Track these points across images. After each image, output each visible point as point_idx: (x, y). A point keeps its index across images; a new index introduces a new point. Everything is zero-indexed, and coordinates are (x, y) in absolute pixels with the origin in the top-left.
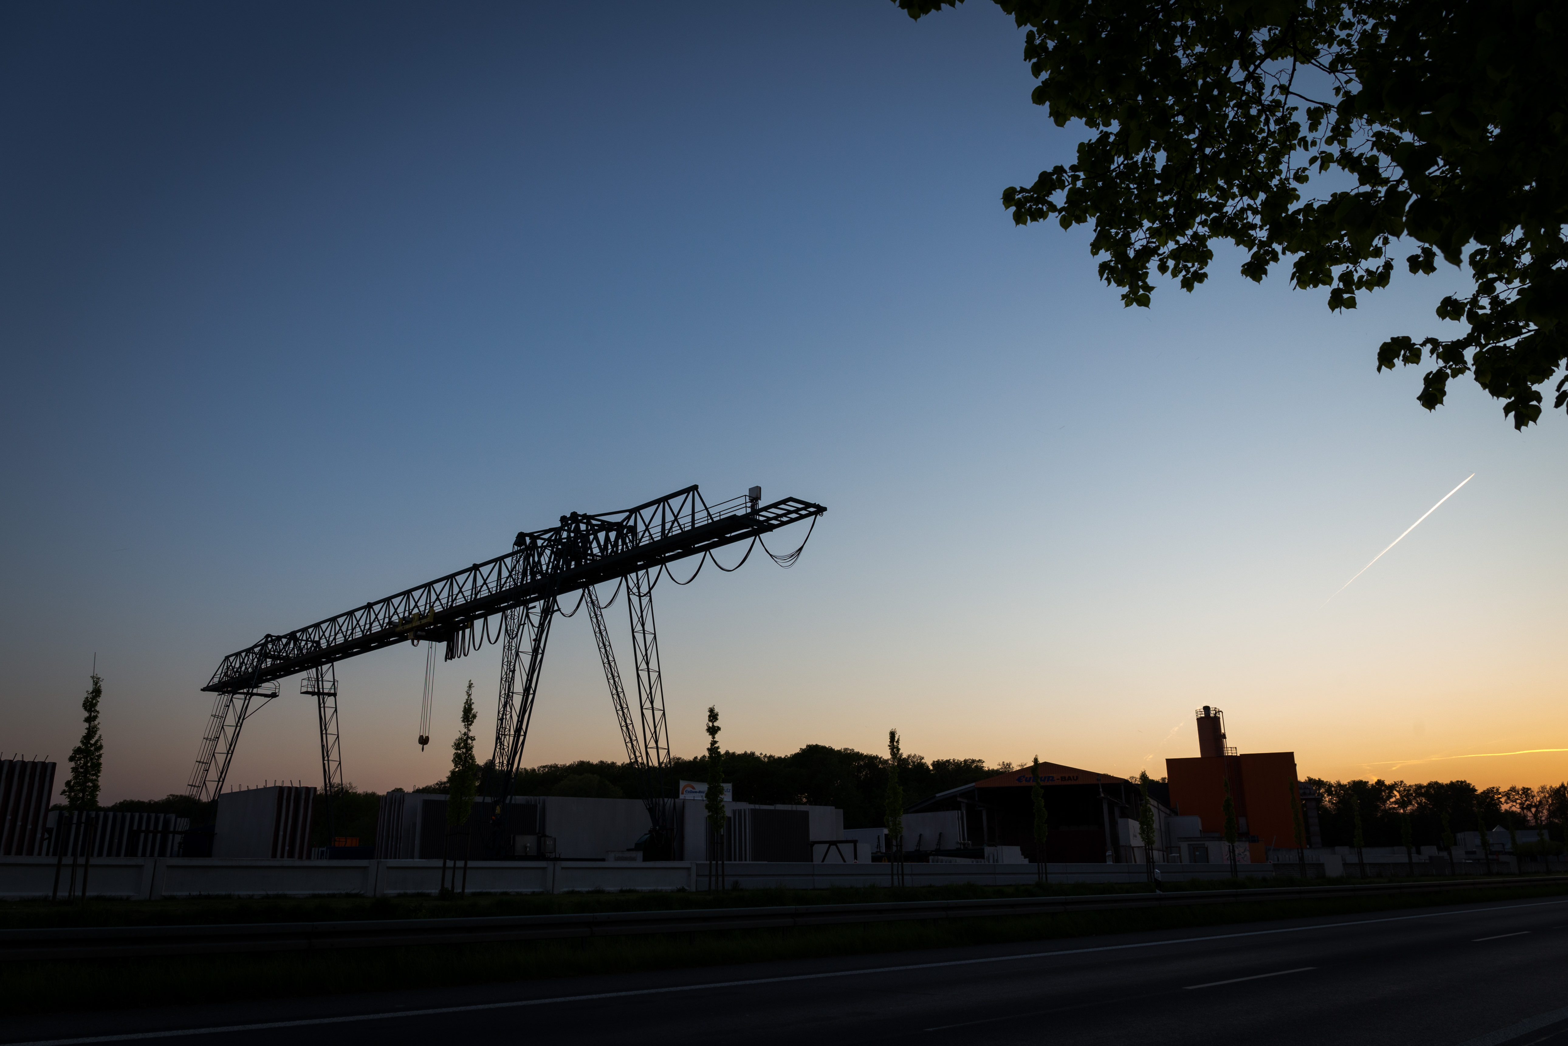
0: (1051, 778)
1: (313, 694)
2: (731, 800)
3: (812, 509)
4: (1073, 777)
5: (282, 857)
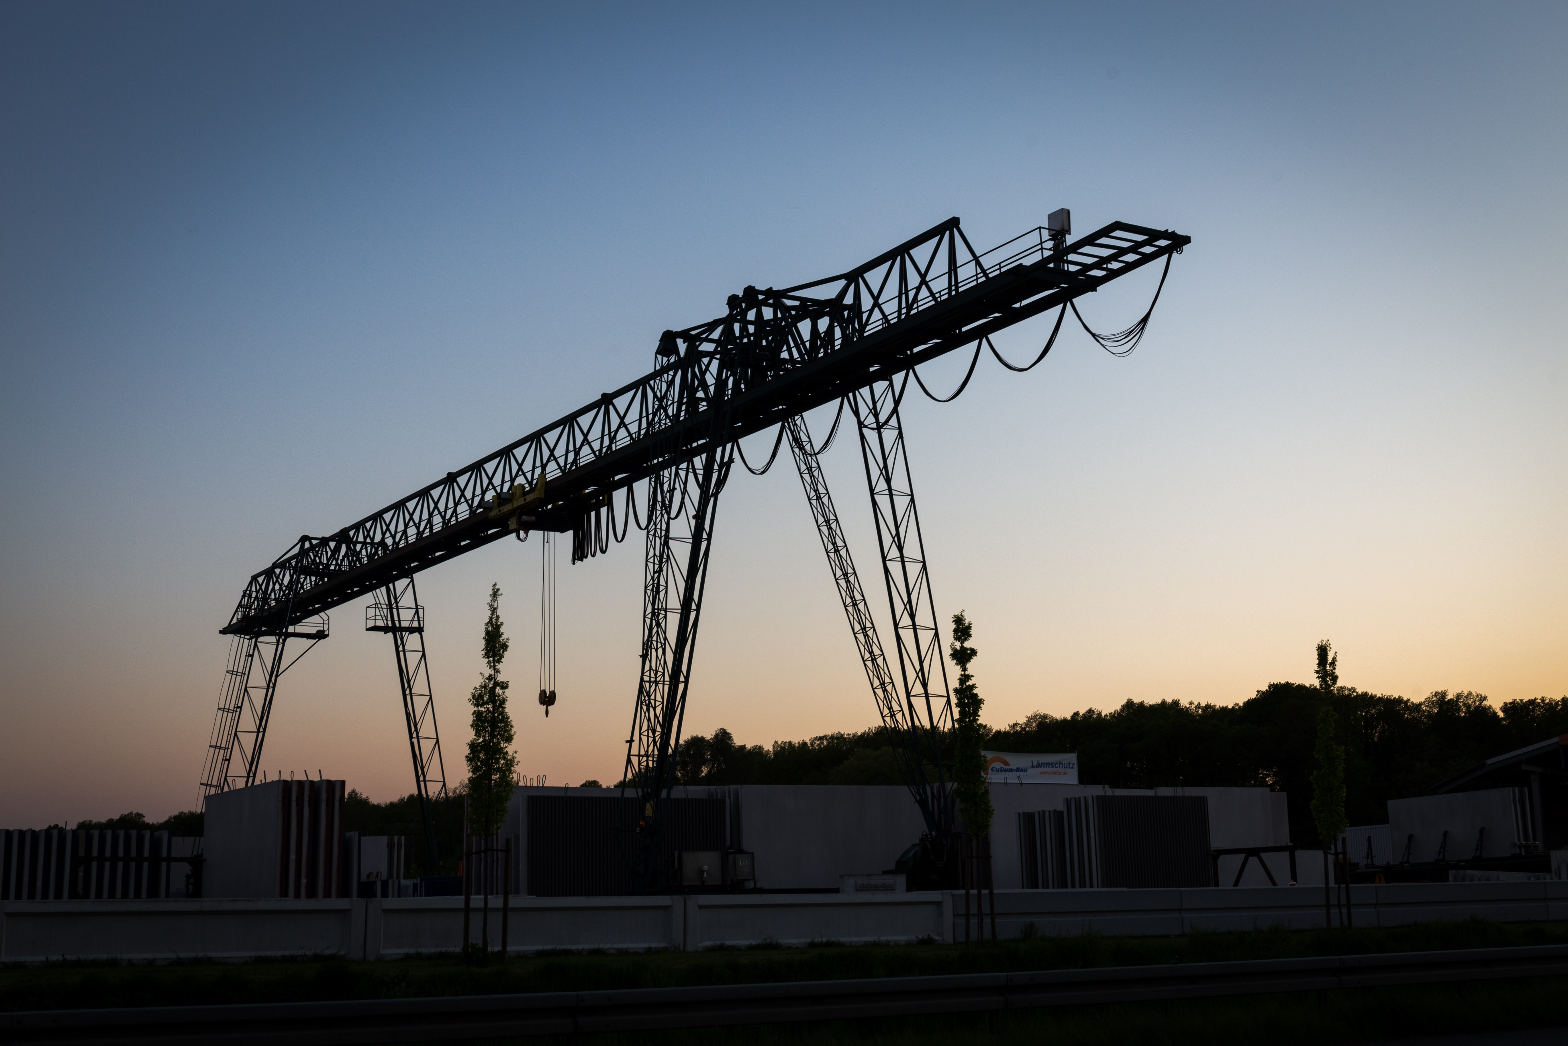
1: (385, 629)
2: (1076, 782)
3: (1163, 243)
5: (297, 895)
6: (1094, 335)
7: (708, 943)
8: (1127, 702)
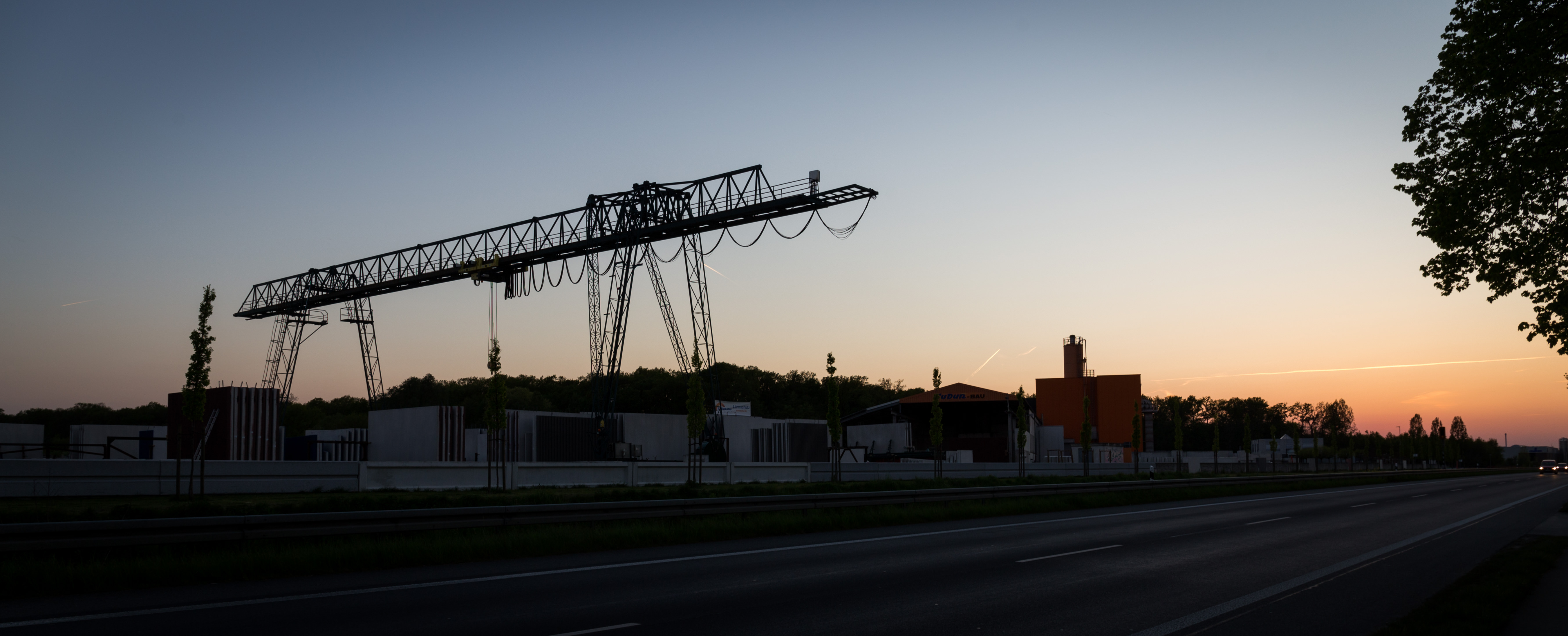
0: (962, 396)
1: (352, 321)
2: (750, 415)
3: (866, 193)
4: (981, 395)
5: (446, 460)
6: (828, 228)
7: (737, 481)
8: (639, 368)
